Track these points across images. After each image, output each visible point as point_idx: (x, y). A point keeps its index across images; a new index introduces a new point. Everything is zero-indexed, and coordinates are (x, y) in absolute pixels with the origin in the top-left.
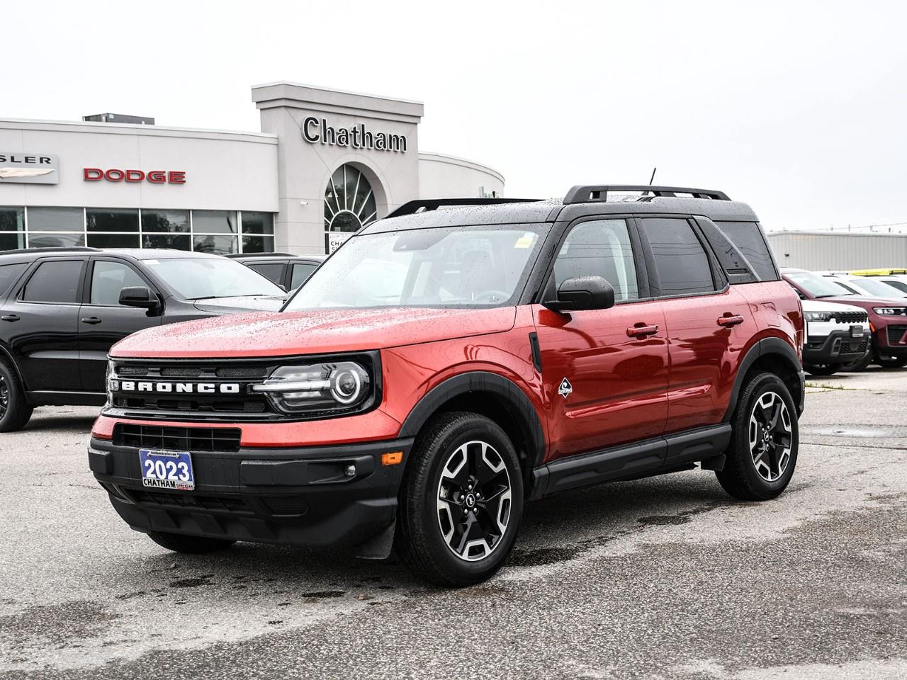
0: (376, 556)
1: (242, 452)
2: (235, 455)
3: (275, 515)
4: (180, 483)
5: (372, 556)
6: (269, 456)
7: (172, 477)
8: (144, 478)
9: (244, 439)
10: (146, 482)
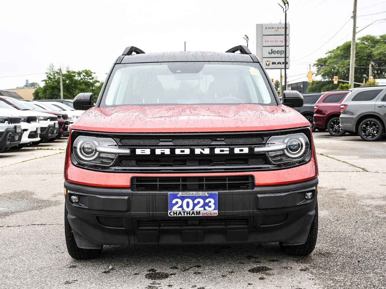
0: (297, 243)
1: (256, 189)
2: (252, 192)
3: (262, 226)
4: (205, 212)
5: (294, 243)
6: (276, 190)
7: (197, 209)
8: (169, 211)
9: (258, 181)
10: (172, 214)
